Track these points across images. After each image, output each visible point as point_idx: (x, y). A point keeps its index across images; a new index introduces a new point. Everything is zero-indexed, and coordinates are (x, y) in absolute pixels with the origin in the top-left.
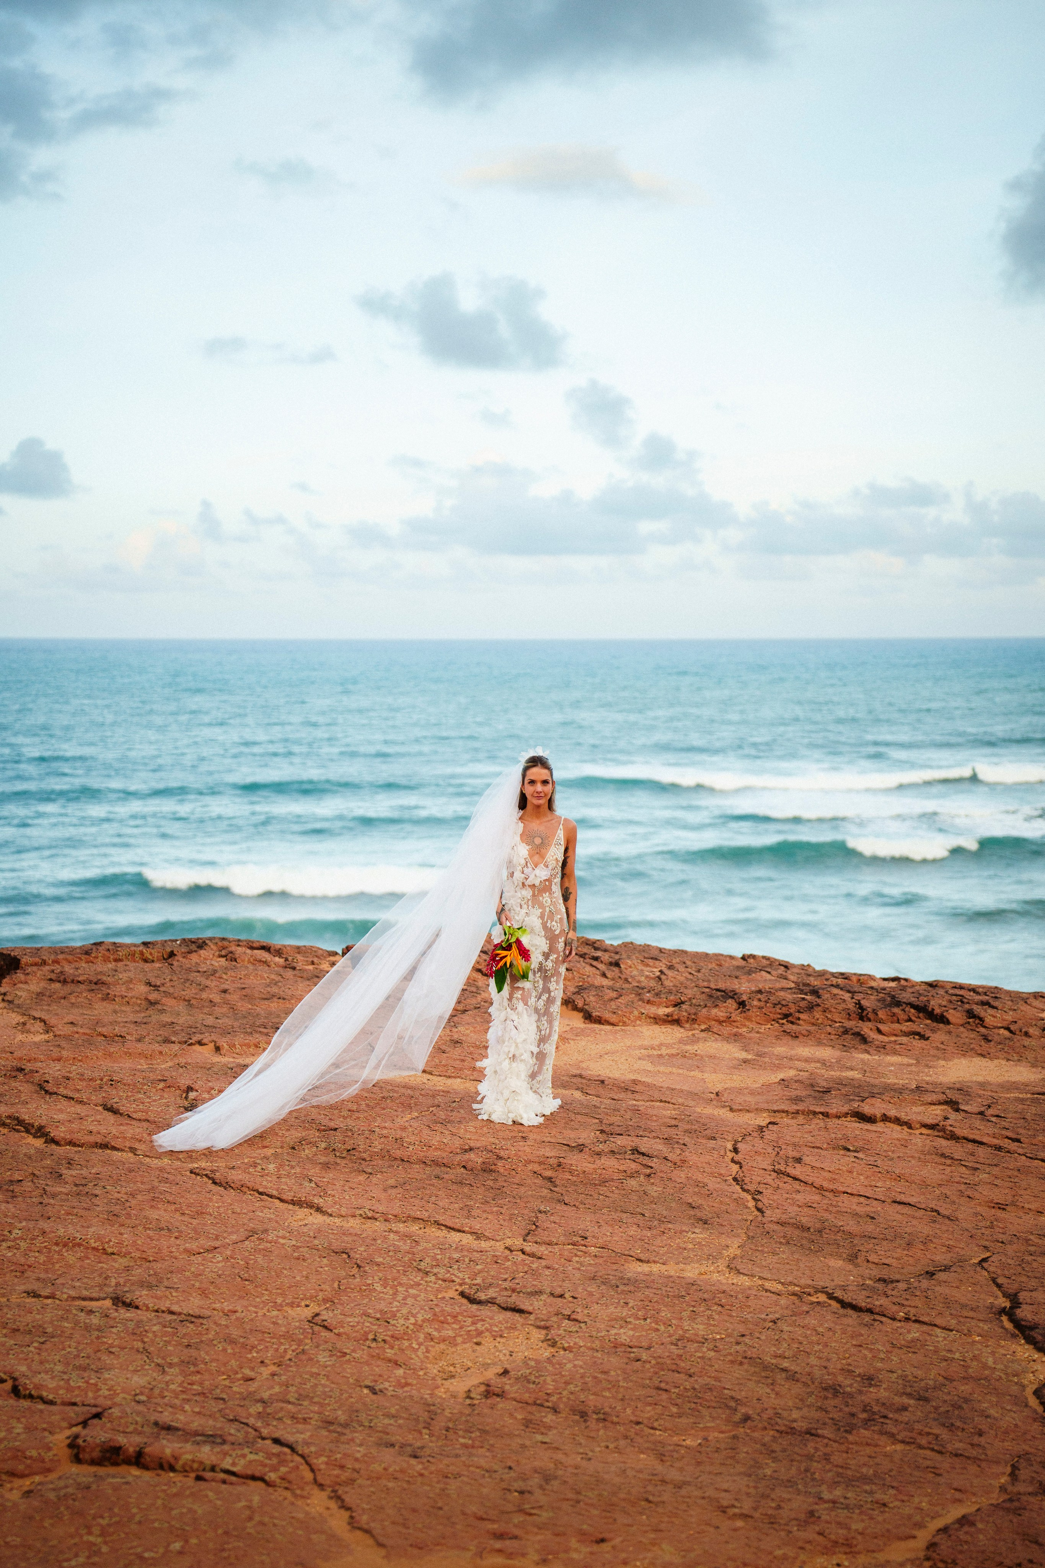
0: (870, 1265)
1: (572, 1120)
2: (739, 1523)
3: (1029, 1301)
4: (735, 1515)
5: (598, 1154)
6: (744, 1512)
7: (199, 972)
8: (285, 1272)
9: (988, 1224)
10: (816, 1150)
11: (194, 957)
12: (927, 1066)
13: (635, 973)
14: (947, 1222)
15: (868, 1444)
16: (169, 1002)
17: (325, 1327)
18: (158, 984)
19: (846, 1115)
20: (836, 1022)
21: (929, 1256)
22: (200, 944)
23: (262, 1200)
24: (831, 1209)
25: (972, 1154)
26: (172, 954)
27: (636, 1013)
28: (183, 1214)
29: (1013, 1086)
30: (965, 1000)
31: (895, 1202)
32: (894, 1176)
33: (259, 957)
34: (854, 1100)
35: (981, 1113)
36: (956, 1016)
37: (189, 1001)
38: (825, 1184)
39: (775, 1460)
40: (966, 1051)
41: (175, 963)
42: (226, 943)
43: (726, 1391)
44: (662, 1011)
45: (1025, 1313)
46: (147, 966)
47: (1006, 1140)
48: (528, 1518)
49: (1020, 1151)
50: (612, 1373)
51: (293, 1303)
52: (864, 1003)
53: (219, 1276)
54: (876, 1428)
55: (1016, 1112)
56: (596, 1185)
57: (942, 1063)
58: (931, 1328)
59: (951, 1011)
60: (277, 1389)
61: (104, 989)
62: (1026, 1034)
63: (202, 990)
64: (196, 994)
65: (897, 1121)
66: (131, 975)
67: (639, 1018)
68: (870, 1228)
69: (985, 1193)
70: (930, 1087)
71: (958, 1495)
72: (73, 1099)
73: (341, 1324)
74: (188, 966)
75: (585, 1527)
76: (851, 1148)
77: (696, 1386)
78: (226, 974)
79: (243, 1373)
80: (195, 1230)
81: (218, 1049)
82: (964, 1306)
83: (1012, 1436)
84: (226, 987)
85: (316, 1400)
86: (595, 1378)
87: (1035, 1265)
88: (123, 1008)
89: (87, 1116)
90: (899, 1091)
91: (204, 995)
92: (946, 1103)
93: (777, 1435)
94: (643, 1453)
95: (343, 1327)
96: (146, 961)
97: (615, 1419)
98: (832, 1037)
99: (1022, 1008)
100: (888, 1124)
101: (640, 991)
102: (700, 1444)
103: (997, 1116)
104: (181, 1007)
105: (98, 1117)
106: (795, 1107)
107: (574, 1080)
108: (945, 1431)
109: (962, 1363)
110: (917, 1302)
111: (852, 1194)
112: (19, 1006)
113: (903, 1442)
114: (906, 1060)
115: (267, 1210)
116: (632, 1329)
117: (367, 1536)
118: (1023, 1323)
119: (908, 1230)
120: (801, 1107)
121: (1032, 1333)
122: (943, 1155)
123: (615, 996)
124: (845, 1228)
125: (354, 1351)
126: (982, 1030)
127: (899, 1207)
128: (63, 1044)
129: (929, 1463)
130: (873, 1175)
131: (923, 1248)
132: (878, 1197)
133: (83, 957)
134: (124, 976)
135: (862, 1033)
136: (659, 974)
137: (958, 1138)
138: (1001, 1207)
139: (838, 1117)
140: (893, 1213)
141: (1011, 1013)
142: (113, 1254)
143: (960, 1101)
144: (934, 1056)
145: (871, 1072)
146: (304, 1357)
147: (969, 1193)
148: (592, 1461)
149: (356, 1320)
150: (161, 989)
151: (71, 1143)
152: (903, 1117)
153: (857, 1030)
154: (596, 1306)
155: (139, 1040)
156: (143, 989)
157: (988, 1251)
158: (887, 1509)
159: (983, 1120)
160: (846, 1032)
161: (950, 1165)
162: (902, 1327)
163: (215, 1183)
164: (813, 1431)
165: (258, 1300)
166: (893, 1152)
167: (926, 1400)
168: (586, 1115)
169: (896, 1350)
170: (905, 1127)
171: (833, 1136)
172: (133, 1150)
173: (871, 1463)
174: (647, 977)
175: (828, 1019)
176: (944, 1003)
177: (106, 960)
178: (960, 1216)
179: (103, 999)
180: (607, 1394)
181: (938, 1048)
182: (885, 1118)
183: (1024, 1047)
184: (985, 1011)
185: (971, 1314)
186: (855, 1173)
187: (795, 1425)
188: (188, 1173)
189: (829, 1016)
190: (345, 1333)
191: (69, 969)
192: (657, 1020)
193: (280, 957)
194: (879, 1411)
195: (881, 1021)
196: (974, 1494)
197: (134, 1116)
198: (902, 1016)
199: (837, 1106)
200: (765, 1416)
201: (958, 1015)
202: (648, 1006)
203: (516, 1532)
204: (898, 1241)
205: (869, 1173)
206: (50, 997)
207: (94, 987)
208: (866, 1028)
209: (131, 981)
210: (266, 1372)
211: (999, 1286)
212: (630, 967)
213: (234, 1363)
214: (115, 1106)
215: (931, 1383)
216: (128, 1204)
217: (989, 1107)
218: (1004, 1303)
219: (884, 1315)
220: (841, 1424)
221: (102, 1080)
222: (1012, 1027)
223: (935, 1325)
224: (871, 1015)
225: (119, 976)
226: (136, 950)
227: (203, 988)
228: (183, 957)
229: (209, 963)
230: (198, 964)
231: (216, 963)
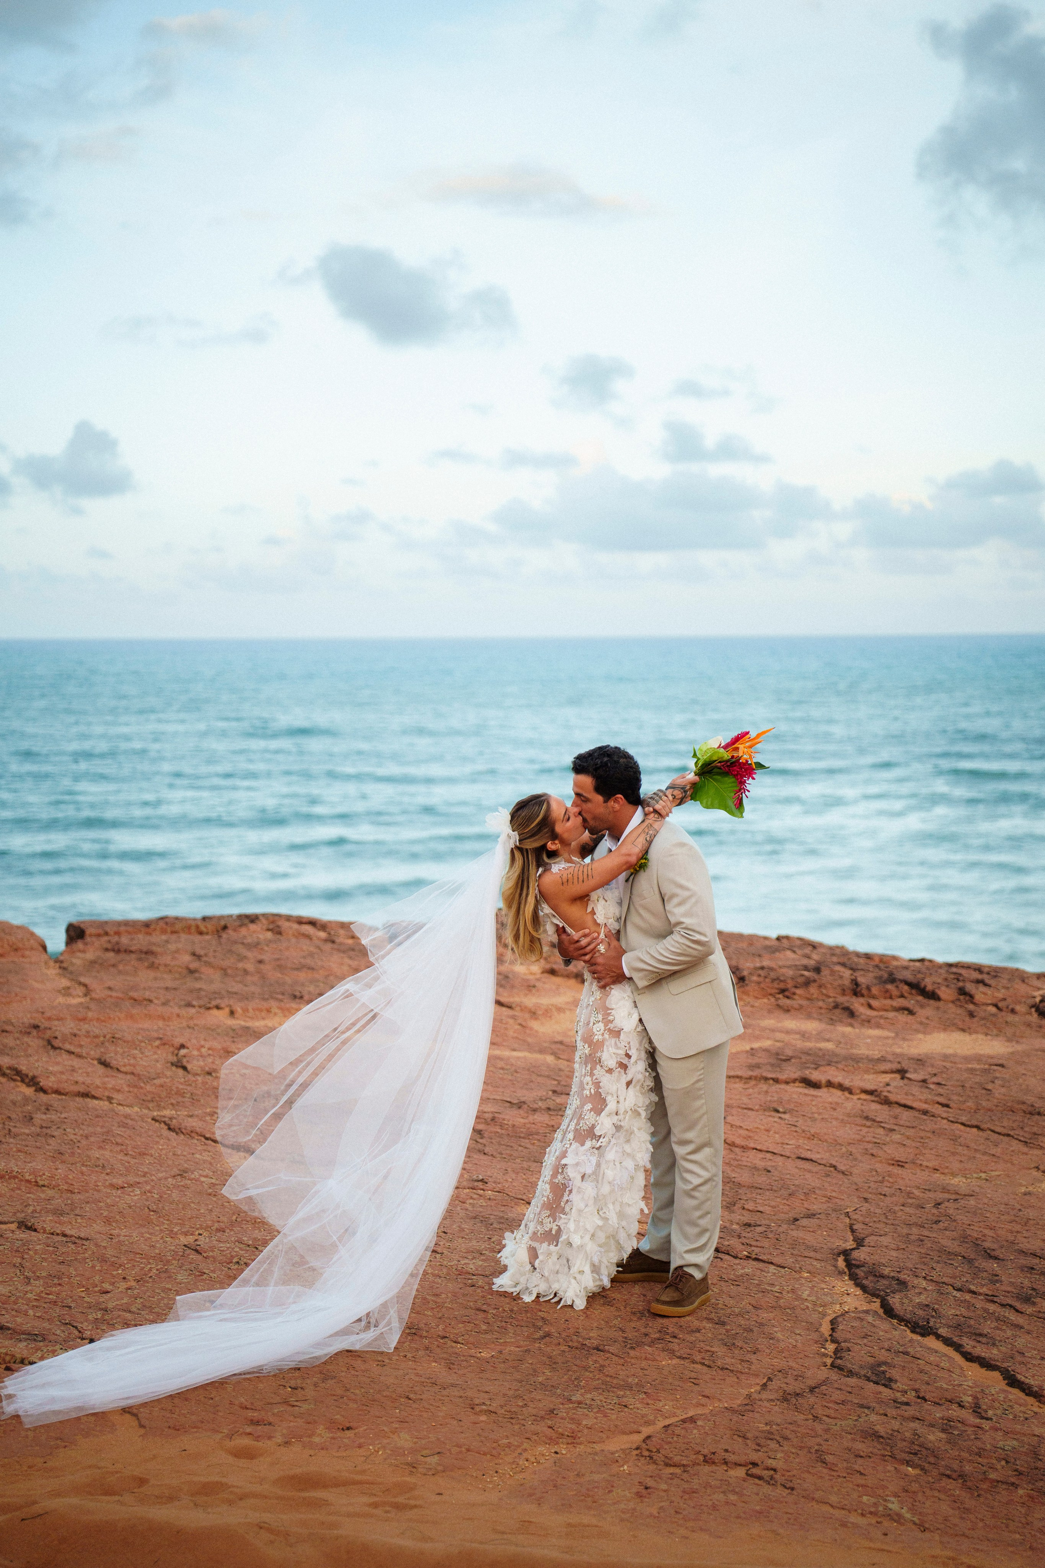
0: (744, 1212)
1: (532, 1081)
2: (483, 1418)
3: (872, 1244)
4: (481, 1411)
5: (535, 1110)
6: (491, 1408)
7: (243, 943)
8: (192, 1205)
9: (880, 1178)
10: (745, 1111)
11: (243, 931)
12: (904, 1039)
14: (841, 1176)
15: (646, 1359)
16: (206, 971)
17: (197, 1251)
18: (202, 954)
19: (794, 1081)
20: (829, 997)
21: (806, 1206)
22: (252, 919)
23: (205, 1144)
24: (732, 1162)
25: (896, 1118)
26: (225, 928)
28: (126, 1154)
29: (978, 1058)
30: (961, 978)
31: (799, 1158)
32: (808, 1135)
33: (303, 932)
34: (808, 1068)
35: (924, 1081)
36: (945, 993)
37: (225, 970)
38: (738, 1141)
39: (554, 1370)
40: (948, 1026)
42: (276, 918)
43: (540, 1313)
45: (860, 1255)
46: (197, 938)
47: (937, 1105)
48: (290, 1409)
49: (944, 1115)
50: (443, 1296)
51: (188, 1232)
52: (861, 980)
53: (130, 1207)
54: (660, 1346)
55: (958, 1081)
56: (520, 1137)
57: (920, 1036)
58: (767, 1265)
59: (943, 988)
60: (125, 1301)
61: (151, 958)
62: (1013, 1011)
63: (240, 960)
64: (233, 964)
65: (841, 1087)
66: (180, 946)
68: (761, 1180)
69: (889, 1152)
70: (890, 1057)
71: (704, 1401)
72: (73, 1053)
73: (212, 1249)
74: (234, 938)
75: (338, 1417)
76: (781, 1110)
77: (515, 1309)
78: (267, 945)
79: (102, 1287)
80: (127, 1169)
81: (232, 1013)
82: (808, 1247)
83: (786, 1354)
84: (263, 957)
85: (156, 1310)
86: (425, 1299)
87: (900, 1214)
88: (165, 976)
89: (80, 1068)
90: (856, 1059)
91: (240, 965)
92: (898, 1071)
93: (567, 1349)
94: (436, 1362)
95: (213, 1251)
96: (201, 933)
97: (425, 1334)
98: (823, 1011)
99: (1016, 986)
100: (832, 1090)
102: (492, 1356)
103: (939, 1084)
104: (217, 976)
105: (90, 1070)
106: (751, 1073)
107: (553, 1046)
108: (724, 1349)
109: (777, 1295)
110: (766, 1243)
111: (760, 1151)
112: (71, 973)
113: (679, 1357)
114: (886, 1033)
115: (207, 1153)
116: (483, 1260)
117: (134, 1418)
118: (853, 1262)
119: (797, 1182)
120: (756, 1073)
121: (858, 1271)
122: (867, 1118)
124: (736, 1180)
125: (213, 1271)
126: (971, 1007)
127: (801, 1164)
128: (93, 1006)
129: (693, 1375)
130: (789, 1134)
131: (803, 1198)
132: (783, 1153)
133: (143, 929)
134: (172, 947)
135: (852, 1007)
137: (891, 1103)
138: (900, 1164)
139: (787, 1083)
140: (791, 1167)
141: (1003, 991)
142: (44, 1186)
143: (911, 1070)
144: (915, 1030)
145: (846, 1044)
146: (163, 1275)
147: (874, 1152)
148: (385, 1368)
149: (228, 1245)
150: (204, 959)
151: (57, 1092)
152: (847, 1083)
153: (847, 1005)
154: (460, 1240)
155: (164, 1004)
156: (186, 958)
157: (867, 1202)
158: (626, 1409)
159: (921, 1087)
160: (836, 1006)
161: (869, 1127)
162: (738, 1264)
163: (169, 1129)
164: (601, 1347)
165: (157, 1228)
166: (820, 1114)
167: (723, 1324)
168: (548, 1077)
169: (723, 1283)
170: (846, 1094)
171: (769, 1098)
172: (110, 1099)
173: (641, 1374)
175: (823, 994)
176: (939, 981)
177: (163, 931)
178: (855, 1171)
179: (148, 967)
180: (429, 1313)
181: (921, 1023)
182: (830, 1084)
183: (1007, 1022)
184: (977, 989)
185: (812, 1254)
186: (771, 1132)
187: (587, 1342)
188: (150, 1120)
189: (824, 991)
190: (213, 1257)
191: (125, 940)
193: (323, 931)
194: (673, 1332)
195: (874, 997)
196: (720, 1400)
197: (123, 1069)
198: (895, 992)
199: (791, 1071)
200: (564, 1335)
201: (948, 991)
203: (271, 1419)
204: (783, 1192)
205: (786, 1132)
206: (102, 965)
207: (143, 956)
208: (857, 1005)
209: (177, 951)
210: (123, 1285)
211: (853, 1231)
213: (97, 1278)
214: (108, 1060)
215: (737, 1310)
216: (79, 1144)
217: (935, 1075)
218: (850, 1244)
219: (728, 1254)
220: (630, 1342)
221: (105, 1037)
222: (1000, 1005)
223: (772, 1263)
224: (864, 992)
225: (170, 946)
226: (193, 923)
227: (242, 958)
228: (235, 930)
229: (255, 935)
230: (245, 937)
231: (261, 936)
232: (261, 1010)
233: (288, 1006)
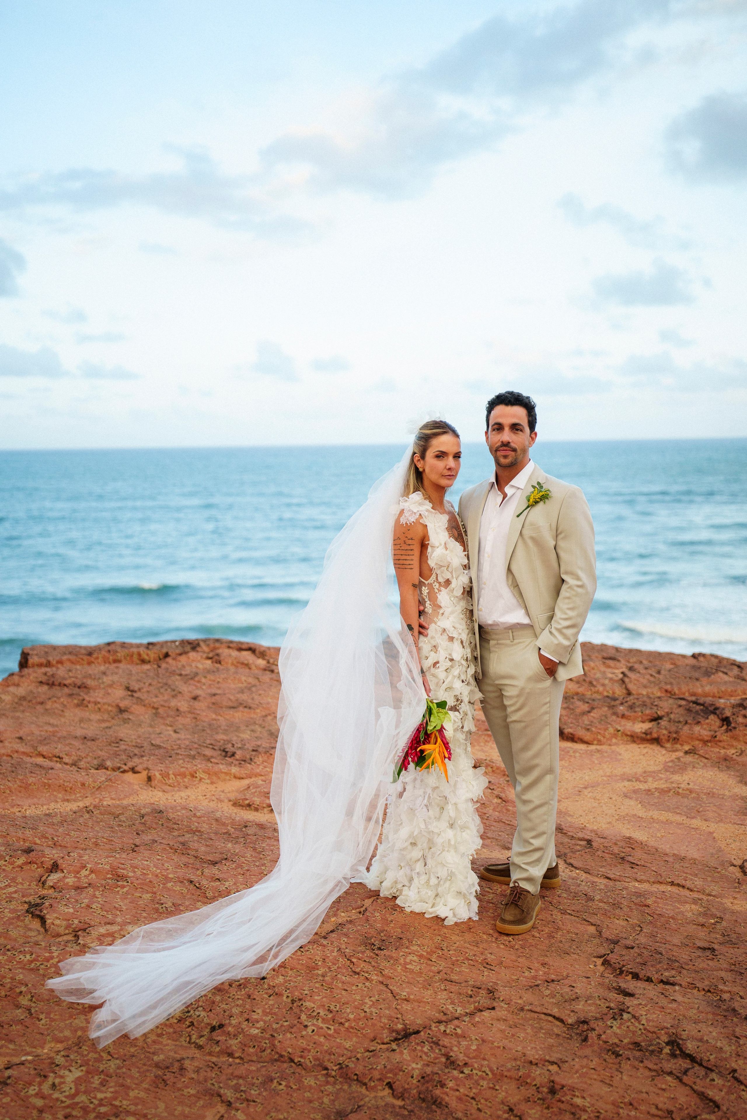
7: (181, 675)
11: (183, 659)
13: (598, 675)
16: (138, 709)
18: (136, 689)
22: (194, 645)
26: (167, 655)
27: (611, 730)
33: (242, 660)
37: (157, 709)
41: (164, 665)
42: (217, 645)
44: (640, 727)
46: (136, 669)
61: (83, 694)
63: (174, 696)
64: (166, 701)
66: (117, 678)
67: (615, 736)
74: (173, 668)
78: (205, 677)
81: (149, 779)
84: (199, 692)
91: (174, 703)
96: (143, 661)
101: (613, 703)
123: (587, 709)
133: (86, 658)
134: (108, 679)
136: (621, 676)
150: (137, 694)
155: (73, 765)
156: (120, 693)
174: (611, 679)
177: (106, 661)
179: (78, 705)
191: (61, 672)
192: (634, 738)
193: (264, 659)
202: (623, 722)
206: (29, 701)
207: (76, 690)
209: (112, 685)
212: (593, 669)
225: (105, 679)
226: (135, 650)
227: (176, 694)
228: (174, 659)
229: (194, 665)
230: (184, 666)
231: (200, 666)
232: (183, 775)
233: (216, 768)
